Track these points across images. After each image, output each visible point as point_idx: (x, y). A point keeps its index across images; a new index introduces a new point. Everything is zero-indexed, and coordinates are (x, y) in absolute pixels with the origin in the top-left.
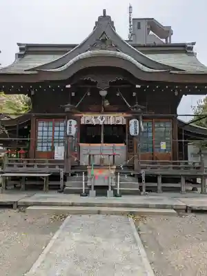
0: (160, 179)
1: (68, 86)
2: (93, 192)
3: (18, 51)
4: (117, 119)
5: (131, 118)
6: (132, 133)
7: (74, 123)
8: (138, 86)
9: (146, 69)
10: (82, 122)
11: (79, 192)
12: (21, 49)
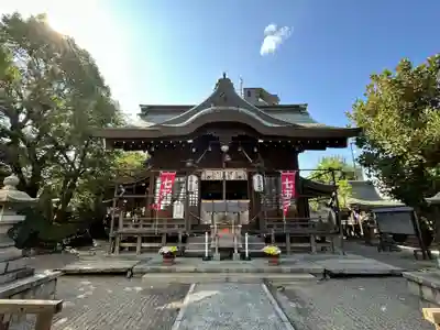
0: (288, 239)
1: (190, 141)
2: (217, 255)
3: (140, 111)
4: (239, 174)
5: (255, 173)
6: (256, 188)
7: (195, 178)
8: (260, 141)
9: (269, 125)
10: (203, 179)
11: (201, 256)
12: (143, 110)
